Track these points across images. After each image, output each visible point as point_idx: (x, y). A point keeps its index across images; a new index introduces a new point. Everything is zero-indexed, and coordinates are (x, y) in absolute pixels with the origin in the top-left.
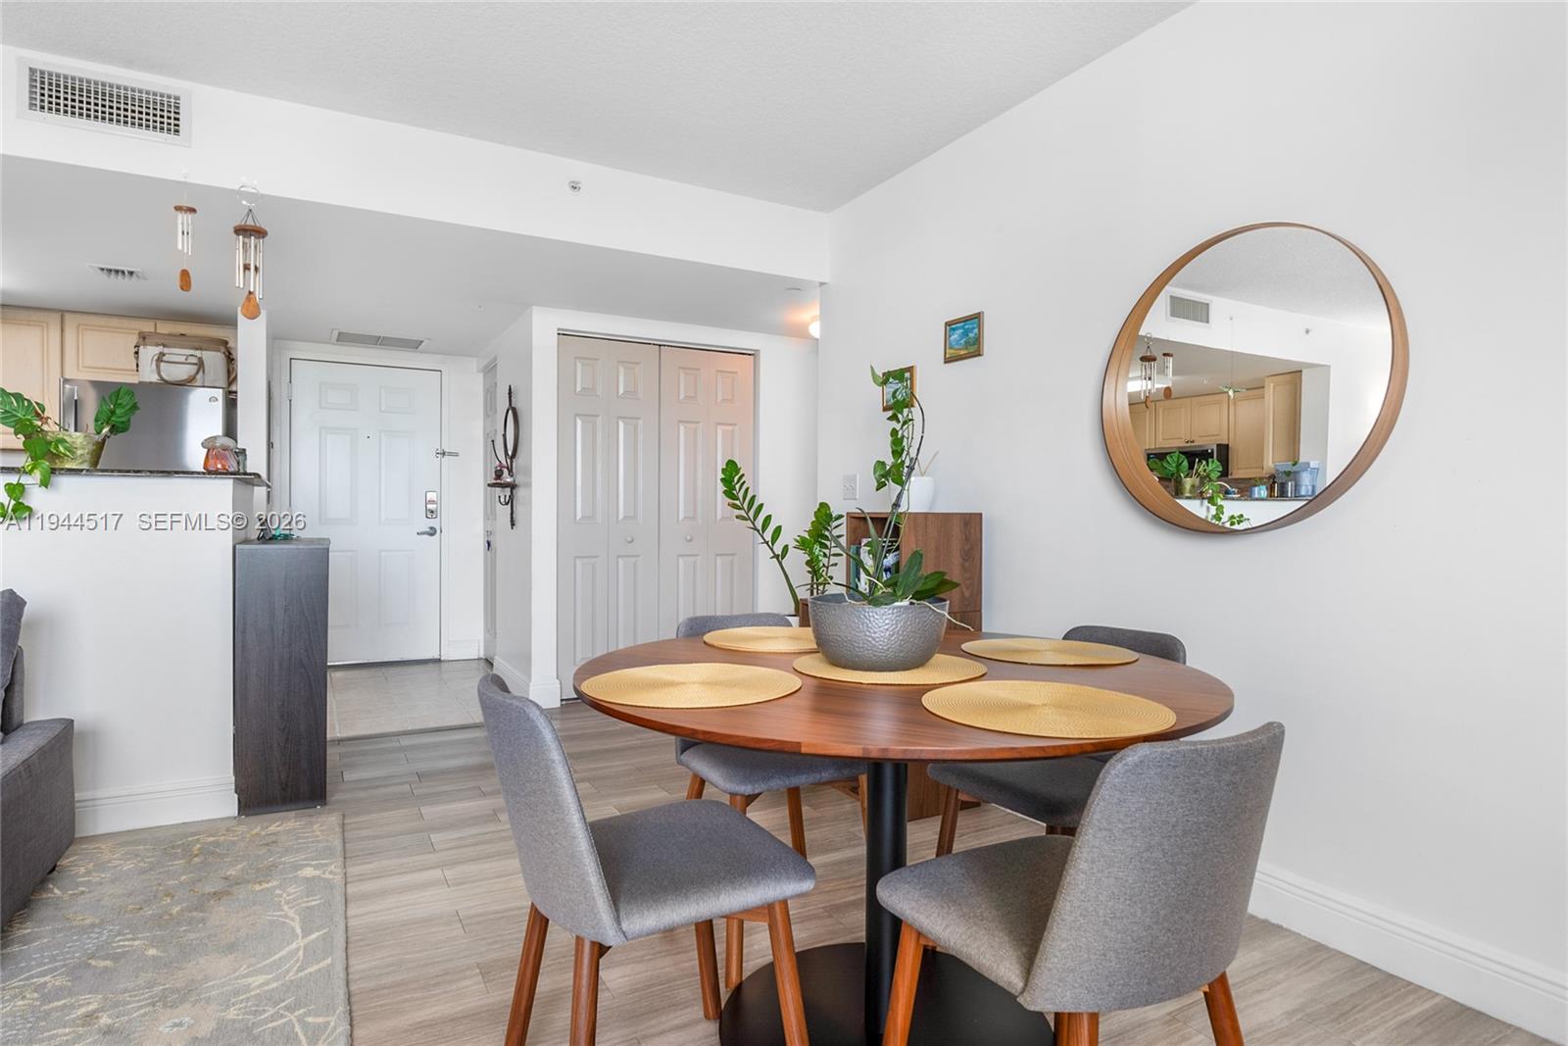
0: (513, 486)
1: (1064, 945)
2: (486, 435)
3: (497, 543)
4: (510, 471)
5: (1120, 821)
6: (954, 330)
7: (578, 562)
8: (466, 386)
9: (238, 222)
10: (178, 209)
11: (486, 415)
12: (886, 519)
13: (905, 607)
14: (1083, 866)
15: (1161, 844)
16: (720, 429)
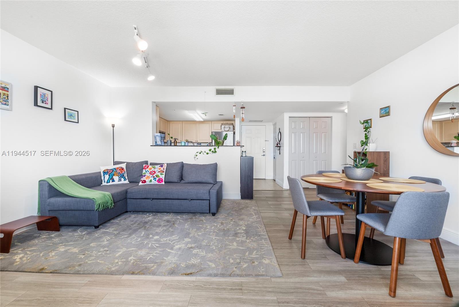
0: (280, 147)
1: (392, 224)
2: (274, 137)
3: (276, 157)
4: (279, 144)
5: (404, 204)
6: (382, 110)
7: (293, 161)
8: (270, 127)
9: (241, 107)
10: (233, 106)
11: (274, 133)
12: (360, 153)
13: (364, 169)
14: (396, 211)
15: (413, 209)
16: (323, 134)
